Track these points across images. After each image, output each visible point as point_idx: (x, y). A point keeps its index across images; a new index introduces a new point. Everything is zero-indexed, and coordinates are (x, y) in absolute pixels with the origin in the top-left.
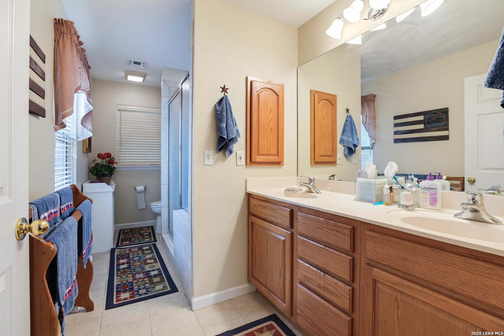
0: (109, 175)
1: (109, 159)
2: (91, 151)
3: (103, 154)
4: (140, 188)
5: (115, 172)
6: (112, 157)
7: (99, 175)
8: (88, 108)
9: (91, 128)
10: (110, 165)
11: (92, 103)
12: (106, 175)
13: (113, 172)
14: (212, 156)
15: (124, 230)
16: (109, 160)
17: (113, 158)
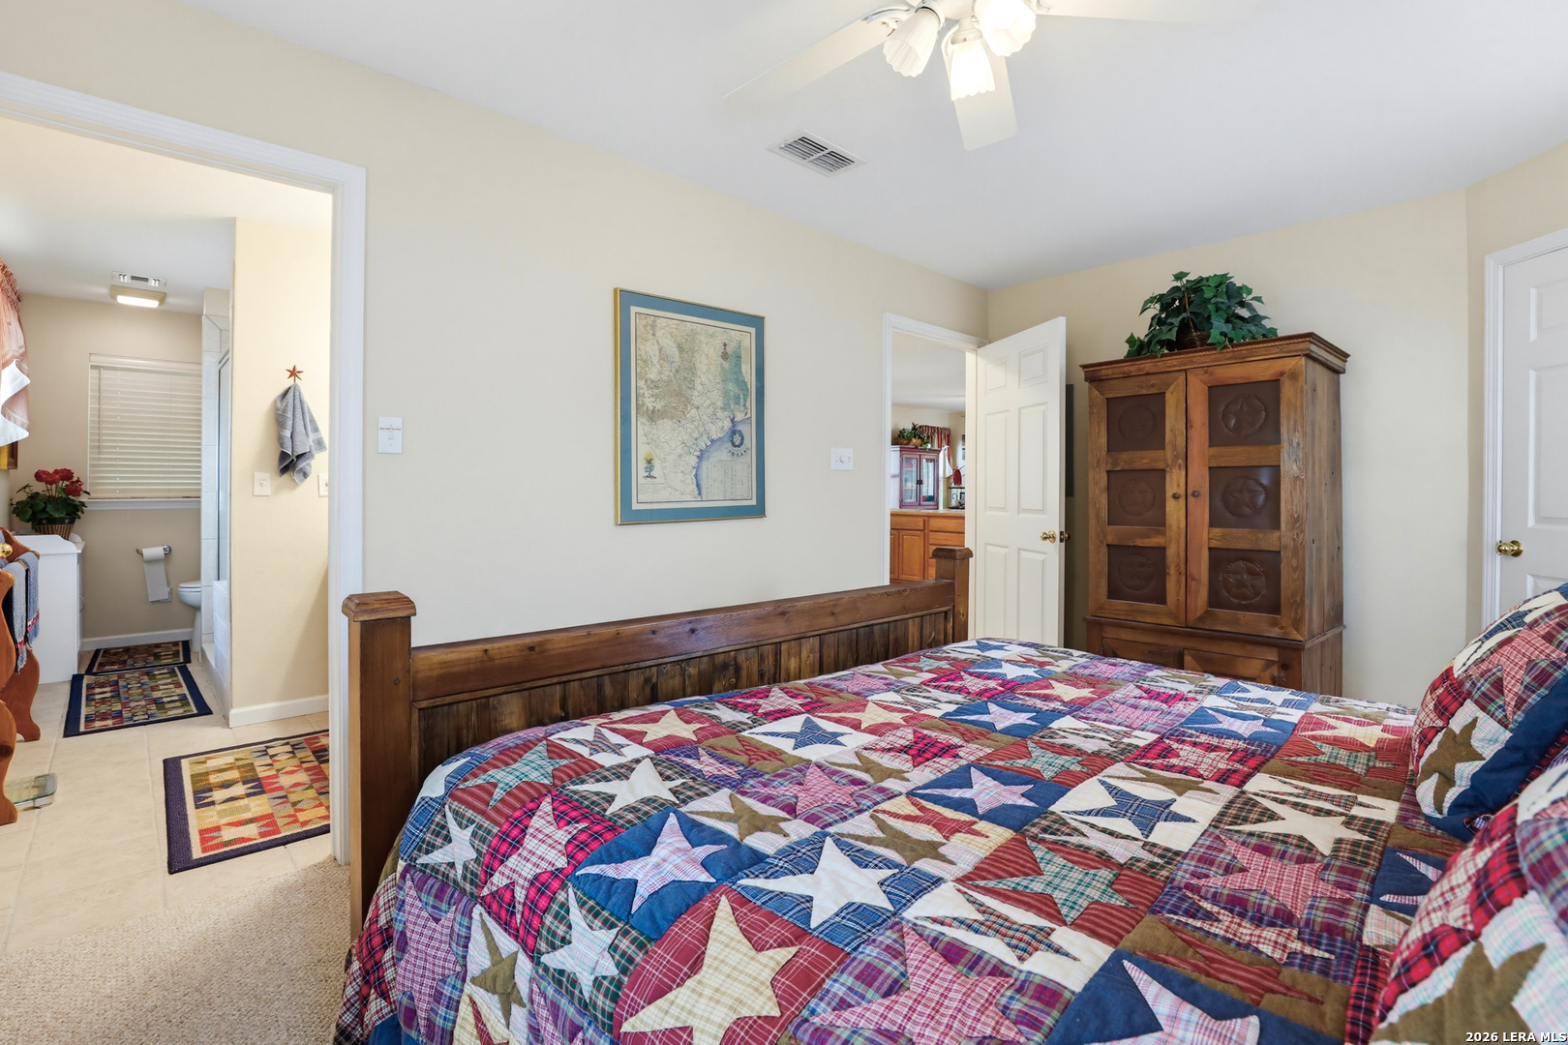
0: (67, 521)
1: (66, 483)
2: (16, 466)
3: (51, 471)
4: (155, 551)
5: (83, 512)
6: (75, 479)
7: (41, 520)
8: (19, 381)
9: (26, 421)
10: (71, 497)
11: (26, 371)
12: (61, 521)
13: (79, 513)
14: (267, 481)
15: (107, 651)
16: (67, 485)
17: (78, 481)
